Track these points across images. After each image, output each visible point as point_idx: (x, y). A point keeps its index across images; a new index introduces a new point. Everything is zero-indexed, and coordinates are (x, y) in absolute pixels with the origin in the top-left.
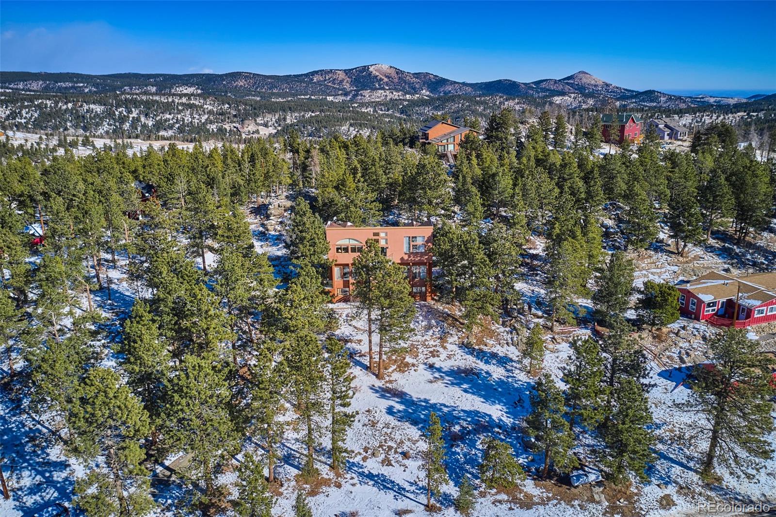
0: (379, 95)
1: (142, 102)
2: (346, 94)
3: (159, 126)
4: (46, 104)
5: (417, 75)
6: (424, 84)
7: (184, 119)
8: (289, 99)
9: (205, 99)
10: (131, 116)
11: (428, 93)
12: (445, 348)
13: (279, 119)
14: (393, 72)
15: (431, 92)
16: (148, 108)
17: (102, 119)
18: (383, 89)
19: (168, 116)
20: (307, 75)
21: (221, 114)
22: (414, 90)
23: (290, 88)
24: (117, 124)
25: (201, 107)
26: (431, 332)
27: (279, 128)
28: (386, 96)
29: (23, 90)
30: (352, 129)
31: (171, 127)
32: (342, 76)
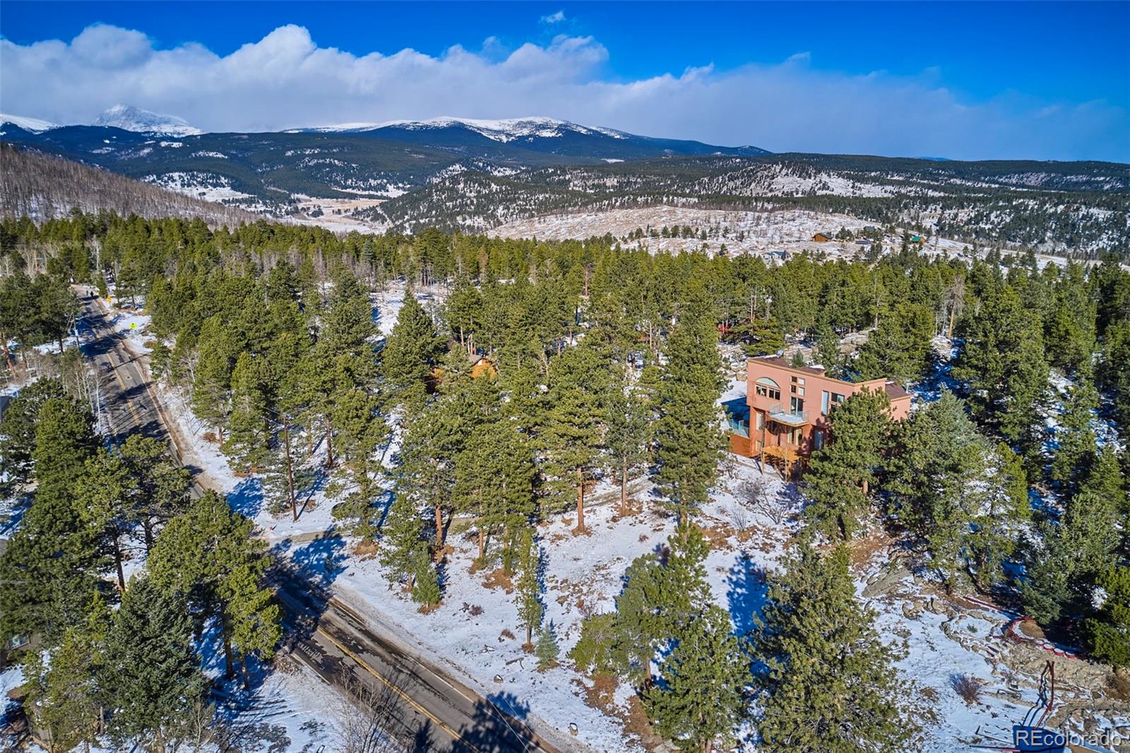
4: (1027, 205)
17: (1101, 230)
29: (1015, 185)
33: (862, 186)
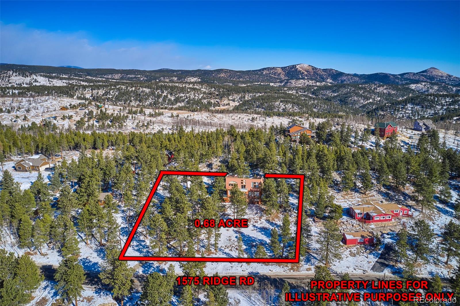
0: (301, 83)
1: (169, 87)
2: (281, 82)
3: (177, 100)
4: (122, 88)
5: (325, 70)
6: (329, 76)
7: (190, 97)
8: (249, 84)
9: (202, 85)
10: (163, 94)
11: (331, 81)
12: (260, 220)
13: (241, 97)
14: (310, 69)
15: (333, 80)
16: (172, 90)
17: (149, 96)
18: (303, 79)
19: (182, 95)
20: (260, 70)
21: (210, 94)
22: (323, 79)
23: (250, 78)
24: (156, 99)
25: (200, 90)
26: (257, 215)
27: (241, 102)
28: (305, 83)
29: (111, 79)
30: (281, 104)
31: (183, 101)
32: (280, 71)
33: (52, 80)
